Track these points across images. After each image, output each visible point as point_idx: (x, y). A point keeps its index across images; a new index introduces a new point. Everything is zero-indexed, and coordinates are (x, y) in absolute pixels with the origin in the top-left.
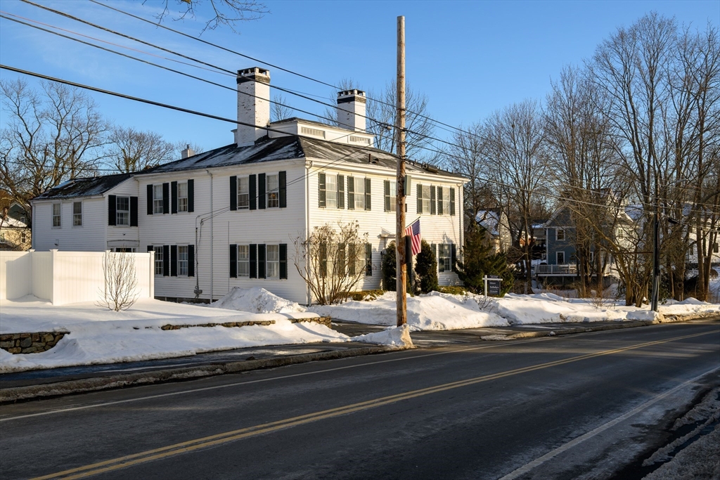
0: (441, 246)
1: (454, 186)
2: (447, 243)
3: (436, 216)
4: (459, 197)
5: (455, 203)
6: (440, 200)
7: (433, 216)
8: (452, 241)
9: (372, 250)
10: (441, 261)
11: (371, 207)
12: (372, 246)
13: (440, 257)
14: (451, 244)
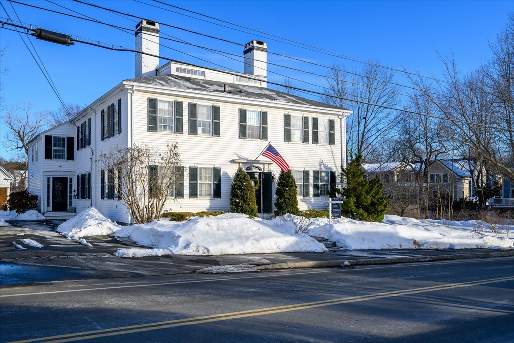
0: (316, 173)
1: (333, 118)
2: (324, 170)
3: (310, 145)
4: (341, 127)
5: (334, 133)
6: (315, 130)
7: (306, 145)
8: (331, 168)
9: (221, 174)
10: (316, 187)
11: (221, 133)
12: (221, 170)
13: (315, 183)
14: (329, 171)
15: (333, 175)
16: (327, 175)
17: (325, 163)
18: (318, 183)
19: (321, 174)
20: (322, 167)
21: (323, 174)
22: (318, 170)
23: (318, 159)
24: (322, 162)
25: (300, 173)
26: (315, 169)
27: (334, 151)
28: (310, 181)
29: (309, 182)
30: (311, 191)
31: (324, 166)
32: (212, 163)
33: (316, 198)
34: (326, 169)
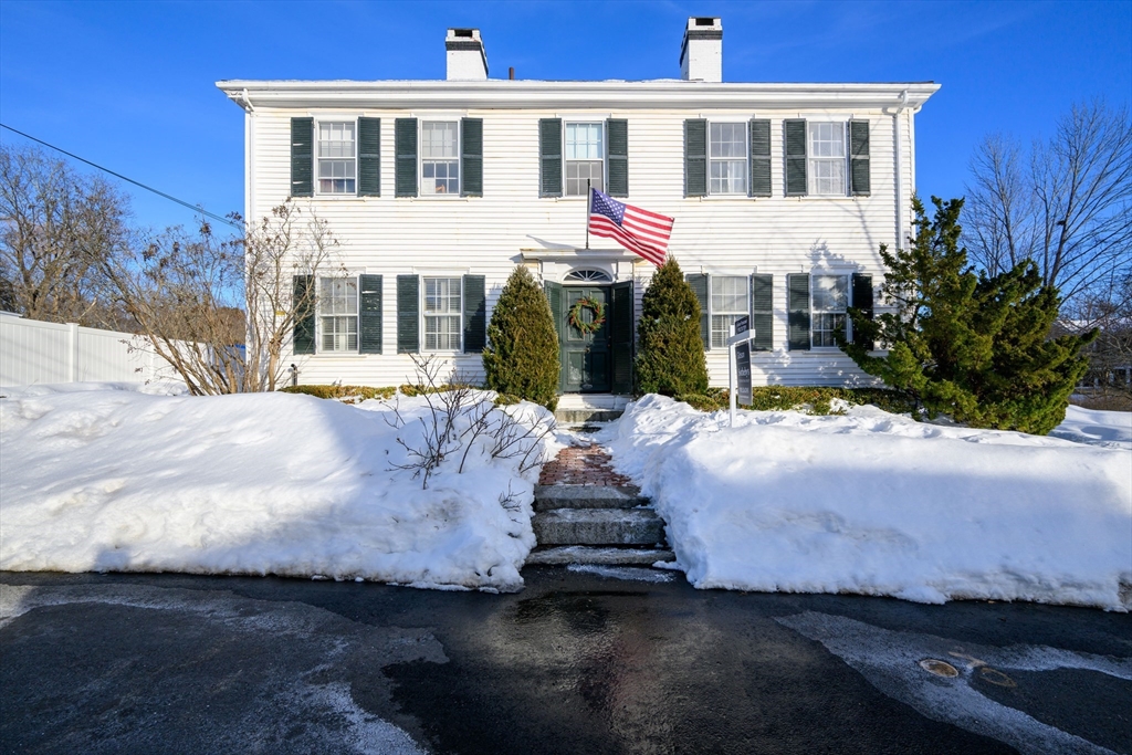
1: (862, 115)
2: (830, 270)
3: (777, 201)
4: (895, 142)
5: (868, 161)
6: (795, 157)
7: (761, 202)
8: (856, 266)
9: (487, 292)
10: (798, 320)
11: (484, 188)
12: (487, 281)
13: (793, 311)
14: (850, 273)
15: (861, 288)
16: (839, 286)
17: (832, 252)
18: (804, 311)
19: (816, 285)
20: (823, 263)
21: (827, 284)
22: (806, 271)
23: (807, 241)
24: (824, 248)
25: (742, 282)
26: (796, 270)
27: (866, 214)
28: (775, 306)
29: (771, 308)
30: (780, 331)
31: (829, 260)
32: (461, 265)
33: (799, 353)
34: (835, 267)
